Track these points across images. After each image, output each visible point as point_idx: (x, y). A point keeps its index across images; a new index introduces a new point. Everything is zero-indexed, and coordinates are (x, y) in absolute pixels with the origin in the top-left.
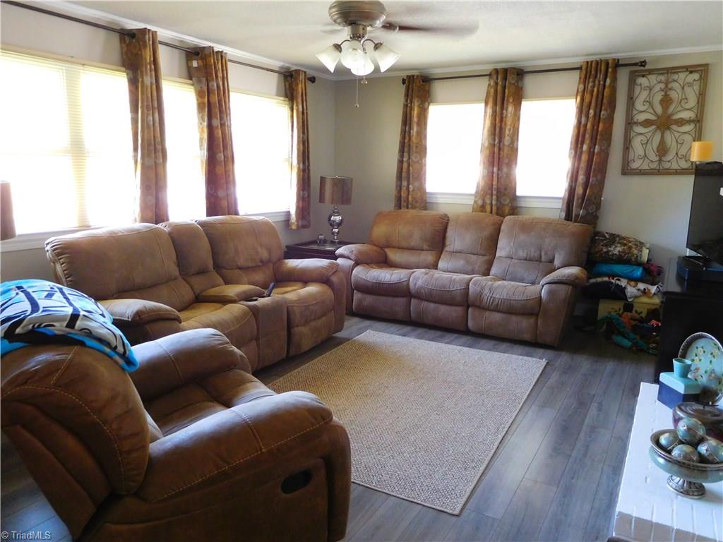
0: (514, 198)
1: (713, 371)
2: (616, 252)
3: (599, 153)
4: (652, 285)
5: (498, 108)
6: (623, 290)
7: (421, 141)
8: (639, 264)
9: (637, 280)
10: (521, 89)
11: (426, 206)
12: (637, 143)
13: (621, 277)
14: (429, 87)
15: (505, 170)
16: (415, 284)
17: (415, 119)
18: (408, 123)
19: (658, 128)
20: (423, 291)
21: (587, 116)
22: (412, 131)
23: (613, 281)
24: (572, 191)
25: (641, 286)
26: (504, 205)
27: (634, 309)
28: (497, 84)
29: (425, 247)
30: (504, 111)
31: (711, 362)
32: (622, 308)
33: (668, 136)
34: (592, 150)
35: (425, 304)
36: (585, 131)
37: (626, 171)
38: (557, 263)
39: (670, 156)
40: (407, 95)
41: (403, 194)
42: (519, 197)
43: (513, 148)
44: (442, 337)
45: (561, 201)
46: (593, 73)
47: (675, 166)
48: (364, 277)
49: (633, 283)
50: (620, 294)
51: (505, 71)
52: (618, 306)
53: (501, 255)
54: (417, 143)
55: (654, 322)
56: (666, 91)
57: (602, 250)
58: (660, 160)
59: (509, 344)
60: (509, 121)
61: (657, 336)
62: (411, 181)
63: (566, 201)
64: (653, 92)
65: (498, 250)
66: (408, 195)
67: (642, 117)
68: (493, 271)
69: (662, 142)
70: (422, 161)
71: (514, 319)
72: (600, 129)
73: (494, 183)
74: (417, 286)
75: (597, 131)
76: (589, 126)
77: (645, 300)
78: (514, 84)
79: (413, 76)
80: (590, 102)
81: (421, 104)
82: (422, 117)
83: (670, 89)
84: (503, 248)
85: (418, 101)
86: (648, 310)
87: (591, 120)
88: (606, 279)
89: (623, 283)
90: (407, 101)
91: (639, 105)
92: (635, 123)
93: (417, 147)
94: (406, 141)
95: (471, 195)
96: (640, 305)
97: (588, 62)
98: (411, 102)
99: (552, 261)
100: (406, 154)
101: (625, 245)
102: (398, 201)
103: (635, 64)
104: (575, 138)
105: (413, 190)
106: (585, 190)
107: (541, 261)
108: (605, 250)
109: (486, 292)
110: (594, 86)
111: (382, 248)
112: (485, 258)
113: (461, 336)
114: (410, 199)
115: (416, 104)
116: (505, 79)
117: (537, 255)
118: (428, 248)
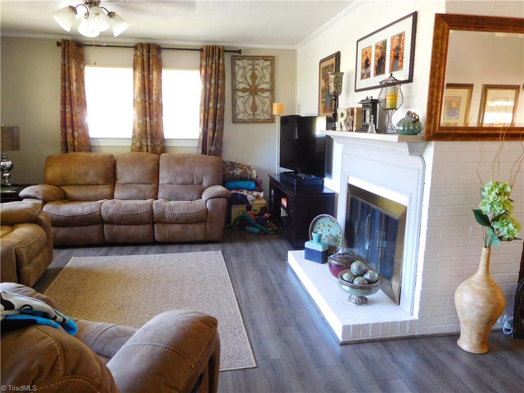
0: (163, 140)
1: (331, 235)
2: (238, 173)
3: (220, 109)
4: (260, 192)
5: (146, 74)
6: (245, 197)
7: (81, 95)
8: (252, 180)
9: (252, 190)
10: (160, 60)
11: (91, 149)
12: (239, 102)
13: (243, 189)
14: (83, 51)
15: (155, 119)
16: (107, 212)
17: (74, 77)
18: (67, 79)
19: (251, 94)
20: (115, 217)
21: (211, 84)
22: (71, 86)
23: (239, 192)
24: (205, 134)
25: (255, 193)
26: (156, 146)
27: (253, 208)
28: (143, 55)
29: (100, 182)
30: (151, 76)
31: (329, 230)
32: (245, 209)
33: (257, 98)
34: (216, 106)
35: (116, 228)
36: (210, 93)
37: (235, 121)
38: (205, 184)
39: (259, 112)
40: (64, 56)
41: (69, 140)
42: (167, 139)
43: (158, 103)
44: (137, 250)
45: (197, 141)
46: (211, 54)
47: (262, 118)
48: (56, 213)
49: (250, 192)
50: (244, 200)
51: (149, 46)
52: (243, 207)
53: (164, 182)
54: (77, 97)
55: (266, 215)
56: (253, 70)
57: (230, 173)
58: (254, 114)
59: (188, 246)
60: (155, 83)
61: (270, 223)
62: (75, 129)
63: (201, 141)
64: (246, 71)
65: (160, 179)
66: (74, 141)
67: (241, 86)
68: (160, 195)
69: (254, 102)
70: (83, 111)
71: (190, 227)
72: (219, 92)
73: (148, 129)
74: (109, 214)
75: (218, 93)
76: (212, 90)
77: (258, 202)
78: (155, 56)
79: (68, 41)
80: (211, 74)
81: (77, 64)
82: (80, 76)
83: (255, 70)
84: (164, 177)
85: (74, 63)
86: (260, 208)
87: (213, 86)
88: (234, 191)
89: (245, 193)
90: (64, 61)
91: (239, 78)
92: (238, 90)
93: (78, 100)
94: (67, 95)
95: (129, 139)
96: (256, 205)
97: (207, 46)
98: (69, 62)
99: (201, 183)
100: (68, 106)
101: (242, 168)
102: (64, 145)
103: (235, 51)
104: (203, 98)
105: (78, 137)
106: (214, 134)
107: (193, 184)
108: (231, 173)
109: (167, 210)
110: (212, 63)
111: (59, 186)
112: (152, 186)
113: (151, 247)
114: (76, 143)
115: (73, 64)
116: (149, 51)
117: (190, 180)
118: (103, 182)
